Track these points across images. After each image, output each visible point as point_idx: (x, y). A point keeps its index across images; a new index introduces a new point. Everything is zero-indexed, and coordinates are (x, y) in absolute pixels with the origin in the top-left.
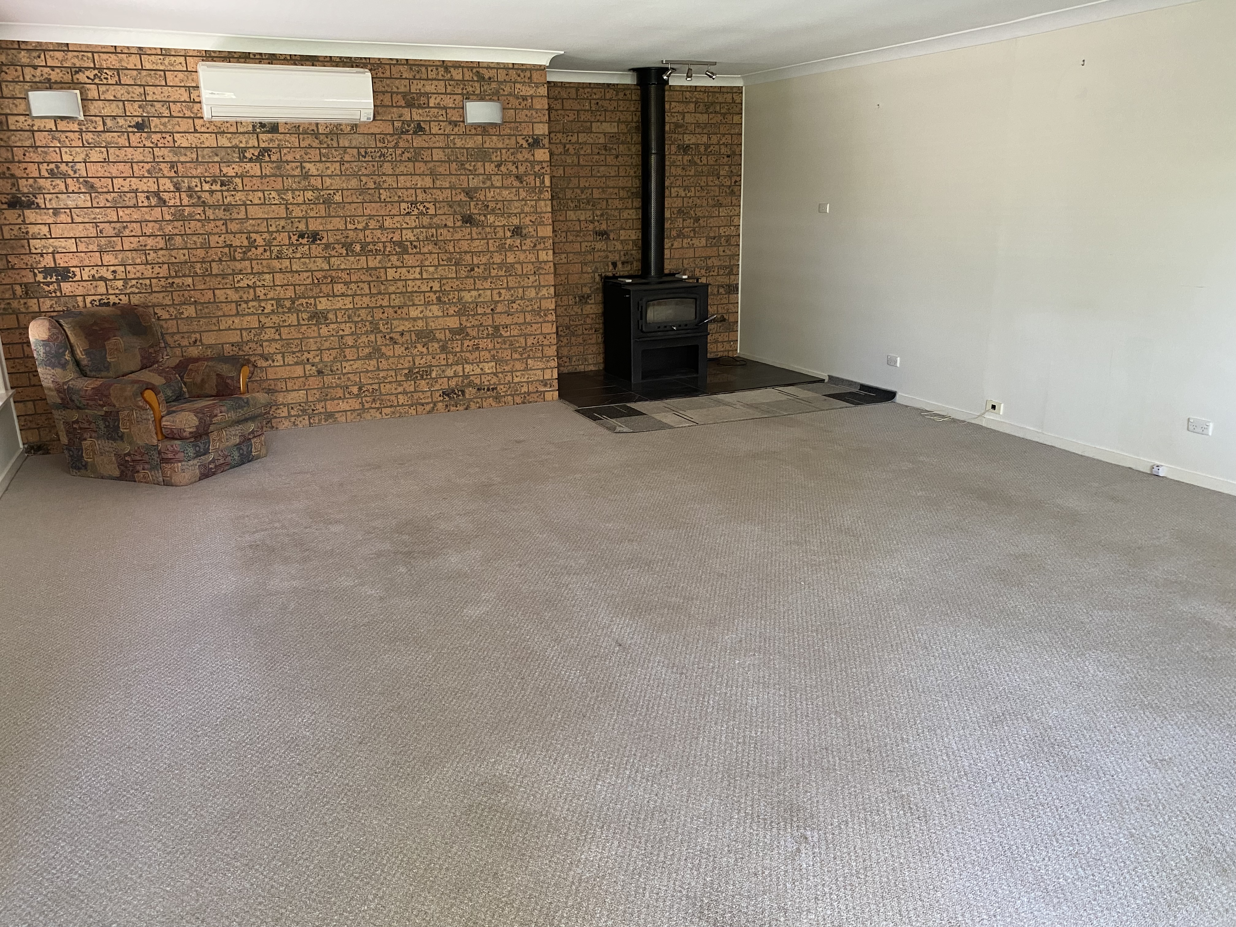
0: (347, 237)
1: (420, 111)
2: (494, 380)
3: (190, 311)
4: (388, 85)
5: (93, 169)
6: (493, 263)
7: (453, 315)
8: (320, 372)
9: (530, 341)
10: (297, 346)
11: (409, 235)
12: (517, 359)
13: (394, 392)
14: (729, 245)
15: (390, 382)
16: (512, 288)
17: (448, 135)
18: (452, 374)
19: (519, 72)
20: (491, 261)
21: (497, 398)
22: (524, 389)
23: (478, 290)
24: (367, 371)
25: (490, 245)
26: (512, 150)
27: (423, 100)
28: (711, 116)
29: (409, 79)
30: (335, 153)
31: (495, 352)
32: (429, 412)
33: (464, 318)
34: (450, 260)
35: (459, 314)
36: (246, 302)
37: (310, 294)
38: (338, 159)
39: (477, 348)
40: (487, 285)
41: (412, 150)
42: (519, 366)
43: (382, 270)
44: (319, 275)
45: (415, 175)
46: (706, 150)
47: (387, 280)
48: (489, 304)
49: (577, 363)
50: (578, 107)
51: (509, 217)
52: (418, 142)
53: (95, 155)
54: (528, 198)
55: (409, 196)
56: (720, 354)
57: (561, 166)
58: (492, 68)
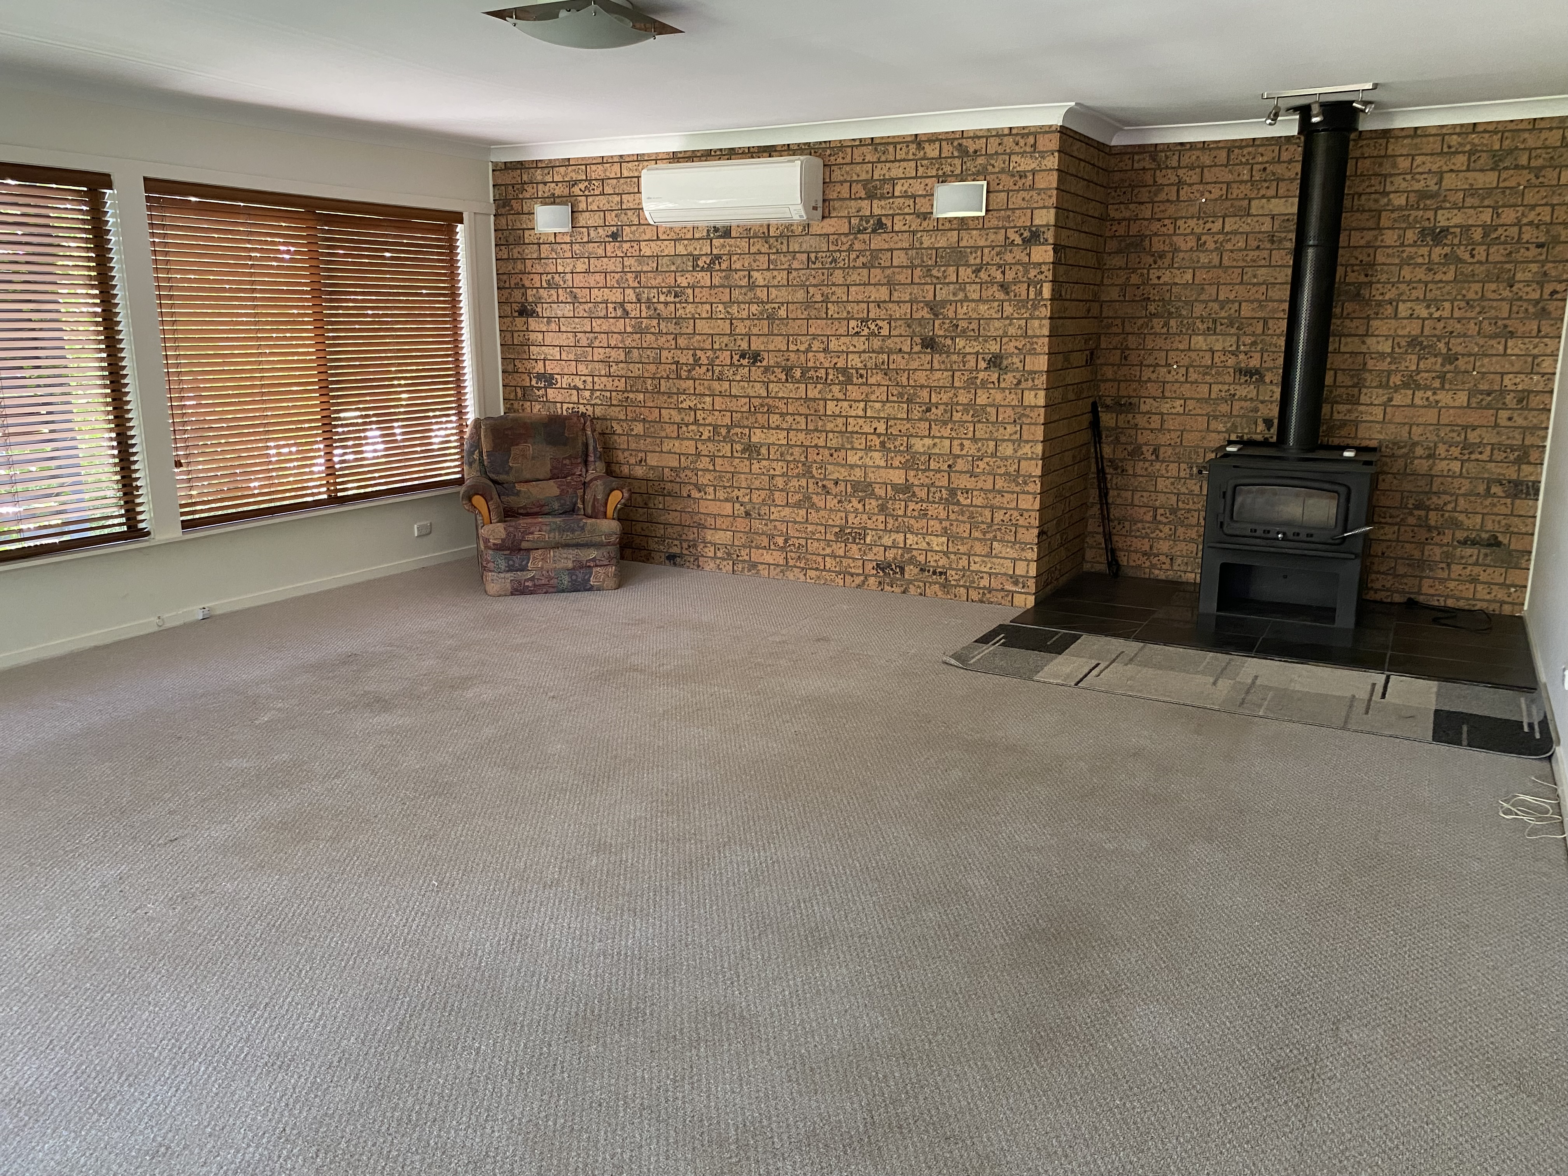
0: (788, 360)
1: (883, 203)
2: (943, 562)
3: (639, 428)
4: (847, 173)
5: (579, 280)
6: (957, 404)
7: (898, 468)
8: (747, 514)
9: (999, 516)
10: (728, 481)
11: (855, 361)
12: (977, 539)
13: (822, 552)
14: (1527, 408)
15: (818, 540)
16: (980, 439)
17: (914, 233)
18: (890, 544)
19: (1018, 138)
20: (955, 400)
21: (945, 586)
22: (985, 582)
23: (934, 437)
24: (795, 522)
25: (956, 379)
26: (998, 249)
27: (888, 187)
28: (1504, 175)
29: (873, 163)
30: (783, 259)
31: (948, 523)
32: (858, 586)
33: (912, 473)
34: (901, 395)
35: (906, 467)
36: (687, 425)
37: (746, 423)
38: (786, 266)
39: (924, 514)
40: (946, 432)
41: (868, 253)
42: (979, 548)
43: (821, 402)
44: (756, 402)
45: (869, 284)
46: (1485, 235)
47: (825, 415)
48: (946, 458)
49: (1182, 568)
50: (1230, 177)
51: (986, 341)
52: (877, 242)
53: (581, 266)
54: (1016, 315)
55: (859, 310)
56: (1479, 605)
57: (1189, 268)
58: (979, 137)
